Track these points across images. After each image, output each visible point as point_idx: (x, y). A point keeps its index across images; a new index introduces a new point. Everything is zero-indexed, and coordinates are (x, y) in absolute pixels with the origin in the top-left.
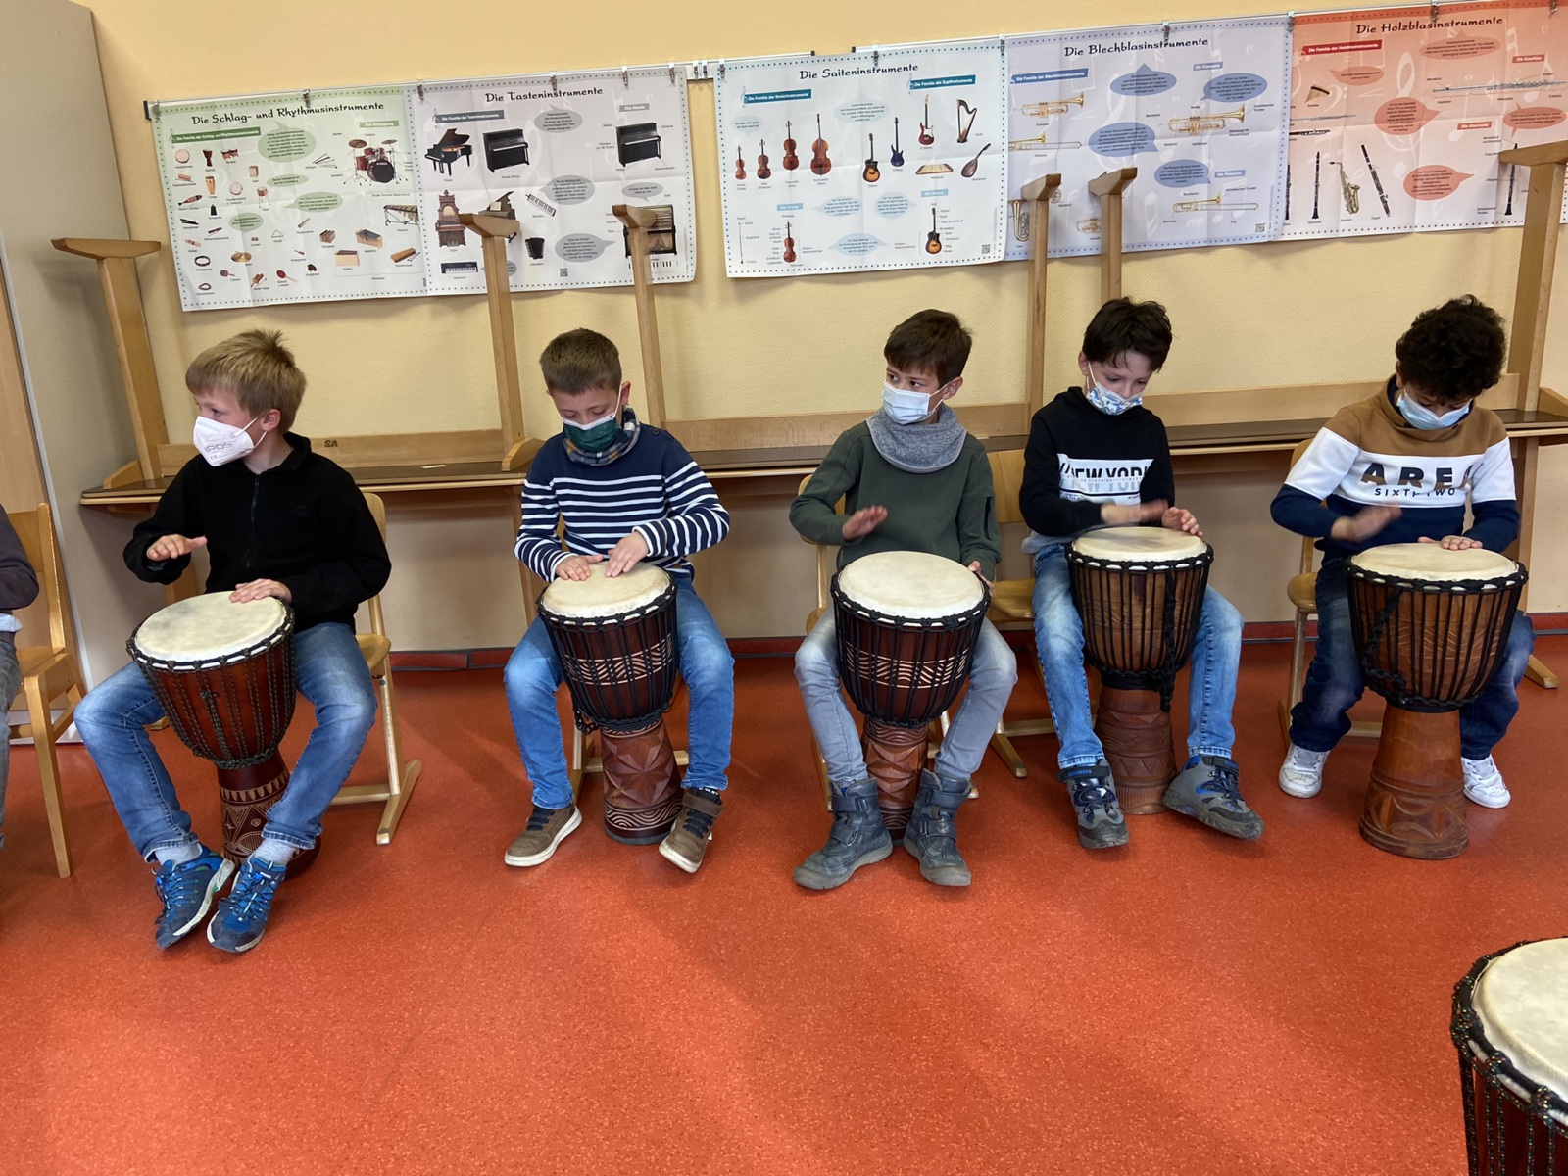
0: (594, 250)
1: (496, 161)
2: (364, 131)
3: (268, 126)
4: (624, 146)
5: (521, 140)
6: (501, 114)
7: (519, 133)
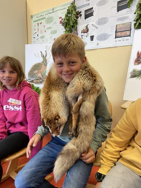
0: (106, 37)
1: (86, 17)
2: (62, 15)
3: (47, 17)
4: (119, 6)
5: (92, 10)
6: (89, 4)
7: (92, 8)
